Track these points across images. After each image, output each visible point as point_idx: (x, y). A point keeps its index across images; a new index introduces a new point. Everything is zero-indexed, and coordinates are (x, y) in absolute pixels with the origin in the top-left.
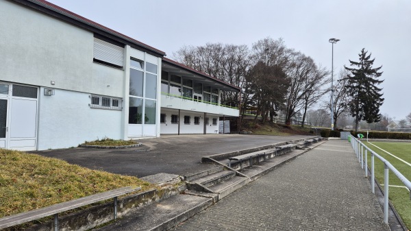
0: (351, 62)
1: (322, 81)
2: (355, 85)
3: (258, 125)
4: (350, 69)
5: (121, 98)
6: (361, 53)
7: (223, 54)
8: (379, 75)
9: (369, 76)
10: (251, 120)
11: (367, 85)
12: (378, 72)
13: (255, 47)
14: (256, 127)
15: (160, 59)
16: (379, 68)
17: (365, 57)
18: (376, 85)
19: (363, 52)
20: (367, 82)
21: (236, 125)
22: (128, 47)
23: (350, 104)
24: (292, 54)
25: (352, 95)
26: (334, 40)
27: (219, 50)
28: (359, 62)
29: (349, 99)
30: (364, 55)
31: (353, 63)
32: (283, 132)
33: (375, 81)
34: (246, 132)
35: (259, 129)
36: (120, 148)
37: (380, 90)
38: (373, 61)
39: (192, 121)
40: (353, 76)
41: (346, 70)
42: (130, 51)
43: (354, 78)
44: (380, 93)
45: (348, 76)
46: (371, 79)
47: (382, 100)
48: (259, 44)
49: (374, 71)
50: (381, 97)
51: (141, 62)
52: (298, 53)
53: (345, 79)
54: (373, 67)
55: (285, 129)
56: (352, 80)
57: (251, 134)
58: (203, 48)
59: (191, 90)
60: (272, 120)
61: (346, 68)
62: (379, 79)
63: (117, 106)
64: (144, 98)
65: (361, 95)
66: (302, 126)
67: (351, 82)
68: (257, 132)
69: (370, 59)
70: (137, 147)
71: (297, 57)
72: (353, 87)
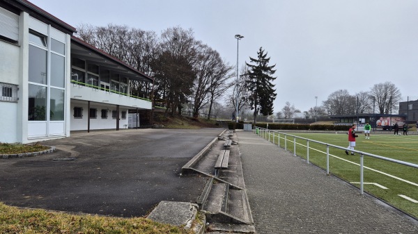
0: (251, 59)
1: (227, 75)
2: (254, 80)
3: (169, 118)
4: (250, 66)
5: (16, 85)
6: (259, 52)
7: (130, 38)
8: (273, 72)
9: (265, 73)
10: (160, 113)
11: (264, 81)
12: (272, 69)
13: (164, 35)
14: (167, 120)
15: (69, 37)
16: (273, 67)
17: (263, 55)
18: (270, 81)
19: (261, 50)
20: (264, 78)
21: (145, 119)
22: (26, 15)
23: (250, 98)
24: (201, 46)
25: (251, 90)
26: (239, 37)
27: (124, 33)
28: (257, 59)
29: (249, 93)
30: (261, 53)
31: (253, 60)
32: (193, 125)
33: (270, 78)
34: (157, 126)
35: (171, 122)
36: (26, 156)
37: (273, 86)
38: (269, 59)
39: (99, 114)
40: (252, 72)
41: (247, 66)
42: (29, 21)
43: (253, 74)
44: (273, 88)
45: (249, 71)
46: (267, 76)
47: (275, 95)
48: (168, 32)
49: (269, 68)
50: (275, 93)
51: (43, 38)
52: (205, 46)
53: (245, 75)
54: (269, 65)
55: (194, 122)
56: (252, 76)
57: (163, 128)
58: (104, 29)
59: (97, 78)
60: (180, 113)
61: (247, 64)
62: (273, 76)
63: (11, 96)
64: (49, 86)
65: (259, 90)
66: (209, 119)
67: (252, 78)
68: (170, 126)
69: (266, 58)
70: (51, 153)
71: (203, 49)
72: (253, 83)
